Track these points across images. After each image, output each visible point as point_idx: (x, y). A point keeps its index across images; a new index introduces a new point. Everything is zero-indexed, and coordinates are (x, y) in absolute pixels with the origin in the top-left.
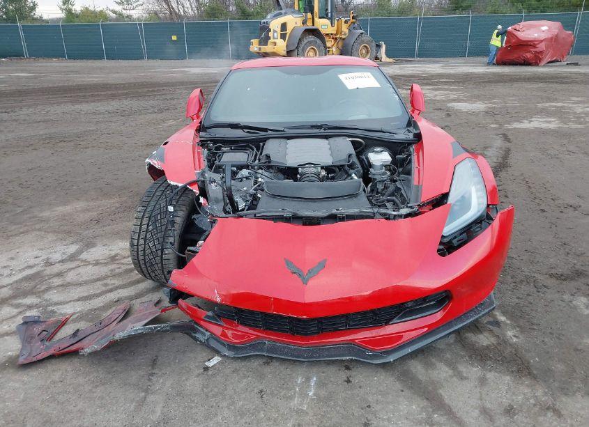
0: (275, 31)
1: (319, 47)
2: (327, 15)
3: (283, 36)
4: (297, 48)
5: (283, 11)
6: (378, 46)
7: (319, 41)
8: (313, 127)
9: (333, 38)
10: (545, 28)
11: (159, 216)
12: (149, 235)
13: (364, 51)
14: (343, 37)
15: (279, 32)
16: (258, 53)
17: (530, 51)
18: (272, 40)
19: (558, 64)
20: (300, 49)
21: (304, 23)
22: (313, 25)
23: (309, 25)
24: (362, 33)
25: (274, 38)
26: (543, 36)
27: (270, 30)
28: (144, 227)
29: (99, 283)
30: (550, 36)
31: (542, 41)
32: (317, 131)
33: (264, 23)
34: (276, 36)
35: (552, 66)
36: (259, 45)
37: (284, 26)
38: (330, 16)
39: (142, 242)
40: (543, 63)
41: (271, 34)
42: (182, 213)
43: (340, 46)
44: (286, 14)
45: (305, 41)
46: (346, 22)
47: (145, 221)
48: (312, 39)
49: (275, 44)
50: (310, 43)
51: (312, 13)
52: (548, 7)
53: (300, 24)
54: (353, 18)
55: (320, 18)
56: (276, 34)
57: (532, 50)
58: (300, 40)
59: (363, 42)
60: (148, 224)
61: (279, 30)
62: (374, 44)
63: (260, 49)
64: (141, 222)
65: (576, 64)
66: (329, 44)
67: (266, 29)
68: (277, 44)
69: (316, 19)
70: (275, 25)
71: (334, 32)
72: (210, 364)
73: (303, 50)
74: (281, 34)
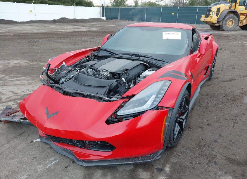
0: (213, 11)
1: (235, 20)
4: (223, 20)
5: (220, 2)
7: (236, 17)
8: (133, 55)
16: (203, 21)
18: (211, 16)
20: (225, 20)
21: (230, 8)
22: (235, 9)
23: (233, 9)
25: (212, 15)
27: (211, 11)
32: (131, 56)
33: (209, 7)
36: (205, 18)
37: (219, 9)
38: (246, 4)
41: (211, 13)
44: (221, 3)
45: (228, 17)
48: (232, 16)
50: (230, 18)
51: (236, 4)
53: (227, 8)
55: (239, 5)
56: (213, 13)
58: (225, 16)
61: (215, 11)
63: (204, 20)
66: (241, 19)
67: (210, 10)
68: (213, 18)
69: (237, 6)
70: (214, 8)
72: (35, 141)
73: (226, 21)
74: (216, 13)
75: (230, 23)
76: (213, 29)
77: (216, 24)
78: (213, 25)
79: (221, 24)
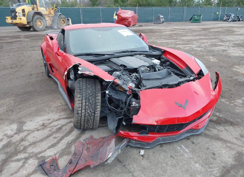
0: (19, 13)
1: (42, 20)
2: (43, 6)
3: (24, 15)
4: (32, 21)
5: (21, 4)
6: (68, 20)
7: (42, 18)
9: (48, 16)
10: (130, 13)
11: (90, 98)
12: (87, 107)
13: (63, 22)
14: (52, 16)
15: (21, 13)
16: (11, 23)
17: (126, 22)
18: (18, 17)
19: (135, 26)
21: (33, 9)
22: (38, 10)
23: (36, 10)
24: (60, 14)
26: (130, 16)
27: (16, 12)
28: (84, 104)
29: (51, 138)
30: (132, 16)
31: (130, 18)
33: (12, 9)
34: (20, 15)
35: (134, 27)
36: (11, 19)
37: (23, 11)
39: (83, 111)
40: (131, 26)
41: (17, 14)
42: (100, 94)
43: (51, 20)
44: (23, 5)
46: (52, 9)
47: (84, 101)
48: (39, 17)
49: (21, 19)
50: (38, 18)
51: (36, 5)
52: (126, 5)
53: (31, 10)
54: (56, 7)
55: (40, 7)
56: (20, 14)
57: (127, 21)
58: (33, 17)
59: (62, 18)
60: (86, 102)
61: (21, 12)
62: (66, 19)
63: (12, 21)
64: (82, 102)
65: (142, 26)
66: (47, 19)
67: (14, 11)
69: (39, 8)
70: (19, 10)
71: (48, 13)
73: (35, 22)
74: (23, 14)
75: (39, 23)
76: (23, 31)
77: (26, 25)
78: (23, 26)
79: (32, 25)
